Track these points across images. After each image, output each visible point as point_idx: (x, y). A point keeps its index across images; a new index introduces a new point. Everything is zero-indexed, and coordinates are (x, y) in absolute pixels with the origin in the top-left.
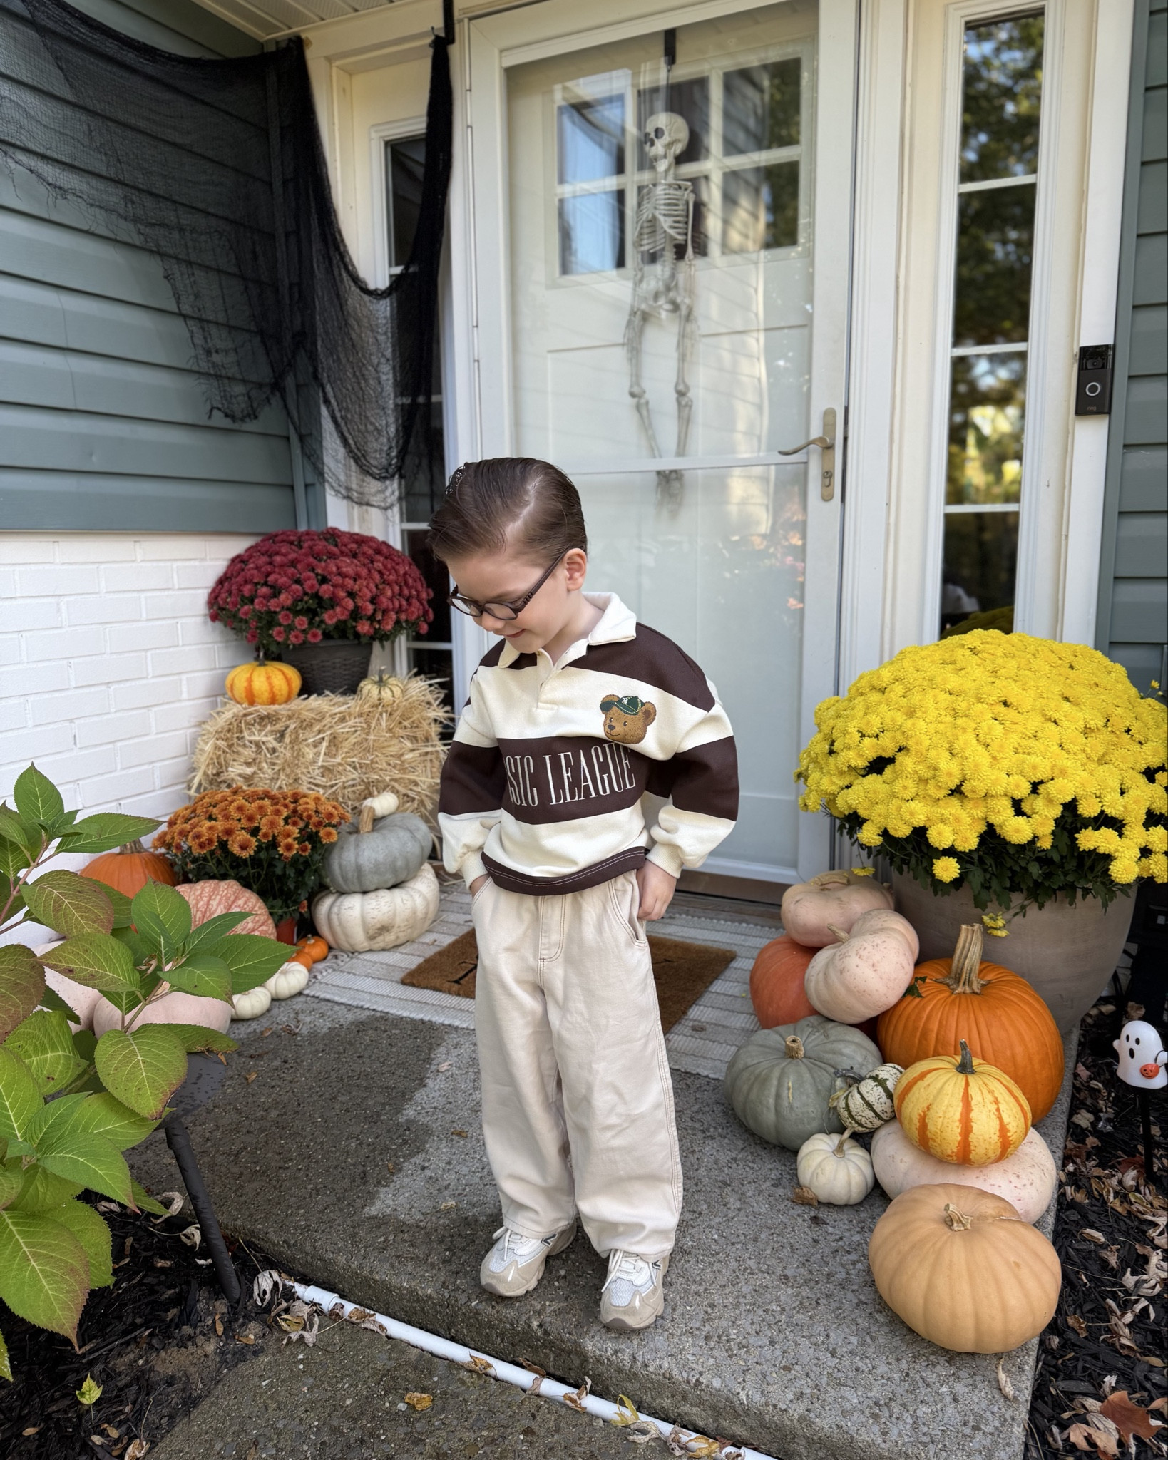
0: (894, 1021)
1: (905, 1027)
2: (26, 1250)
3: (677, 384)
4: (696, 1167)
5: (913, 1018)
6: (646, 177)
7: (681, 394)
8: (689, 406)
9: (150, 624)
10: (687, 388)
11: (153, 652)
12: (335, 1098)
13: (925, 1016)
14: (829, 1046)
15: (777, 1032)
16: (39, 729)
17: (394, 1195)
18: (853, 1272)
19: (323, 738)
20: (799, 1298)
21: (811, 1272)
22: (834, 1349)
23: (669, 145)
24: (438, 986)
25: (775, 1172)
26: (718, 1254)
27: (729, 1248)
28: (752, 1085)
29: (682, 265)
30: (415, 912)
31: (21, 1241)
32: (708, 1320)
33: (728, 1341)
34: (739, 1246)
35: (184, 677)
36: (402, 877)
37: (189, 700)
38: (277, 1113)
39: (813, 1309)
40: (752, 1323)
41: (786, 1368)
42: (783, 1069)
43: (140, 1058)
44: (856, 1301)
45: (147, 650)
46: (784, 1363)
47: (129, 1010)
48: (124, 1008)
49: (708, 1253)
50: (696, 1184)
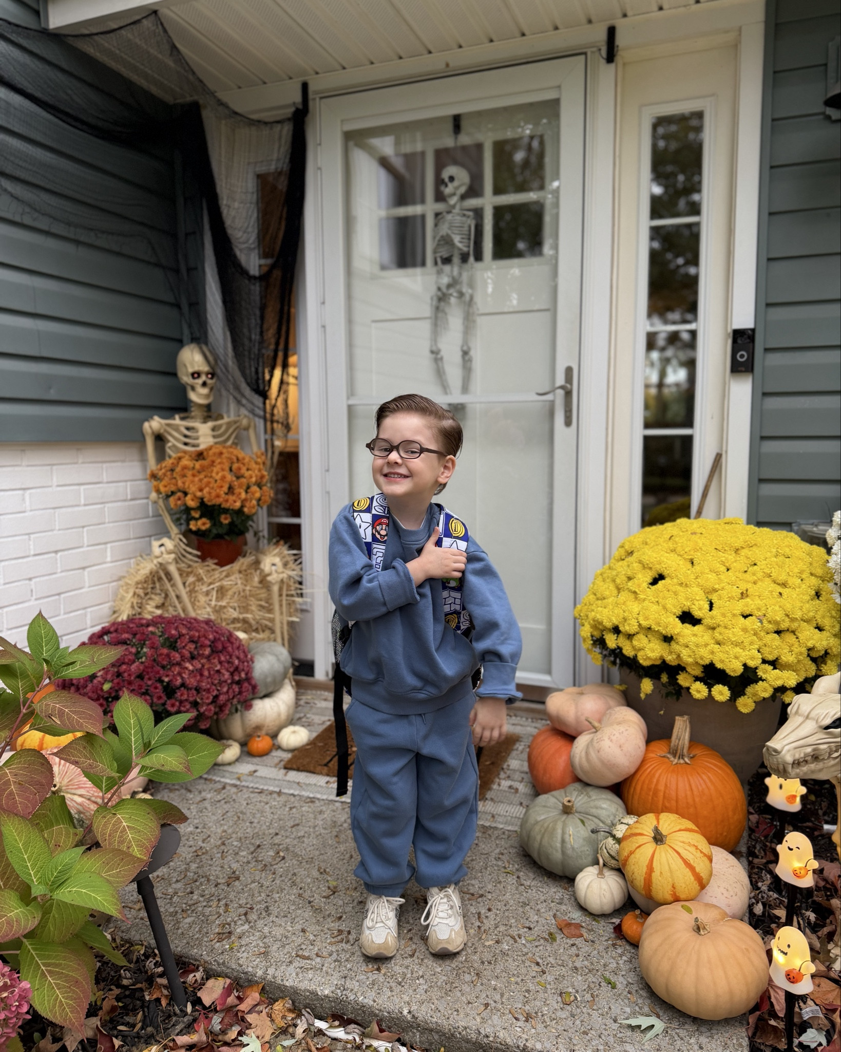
0: (634, 785)
1: (642, 789)
2: (44, 968)
3: (462, 346)
4: (504, 893)
5: (647, 782)
6: (440, 207)
7: (465, 353)
8: (470, 360)
9: (87, 508)
10: (469, 349)
11: (88, 528)
12: (238, 853)
13: (655, 781)
14: (592, 804)
15: (553, 796)
16: (7, 586)
17: (292, 923)
18: (621, 962)
19: (213, 589)
20: (587, 983)
21: (592, 964)
22: (615, 1017)
23: (457, 188)
24: (312, 769)
25: (558, 894)
26: (527, 954)
27: (535, 949)
28: (544, 834)
29: (466, 266)
30: (279, 715)
31: (39, 962)
32: (527, 1002)
33: (542, 1016)
34: (541, 948)
35: (109, 545)
36: (270, 690)
37: (112, 562)
38: (197, 865)
39: (598, 990)
40: (557, 1002)
41: (585, 1033)
42: (564, 821)
43: (124, 824)
44: (625, 982)
45: (83, 527)
46: (583, 1029)
47: (108, 790)
48: (104, 789)
49: (520, 953)
50: (505, 905)
